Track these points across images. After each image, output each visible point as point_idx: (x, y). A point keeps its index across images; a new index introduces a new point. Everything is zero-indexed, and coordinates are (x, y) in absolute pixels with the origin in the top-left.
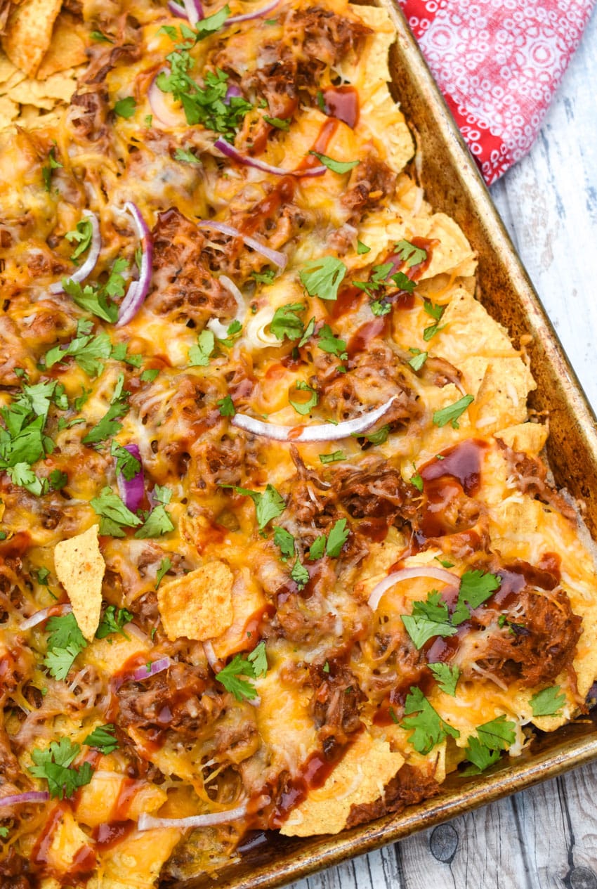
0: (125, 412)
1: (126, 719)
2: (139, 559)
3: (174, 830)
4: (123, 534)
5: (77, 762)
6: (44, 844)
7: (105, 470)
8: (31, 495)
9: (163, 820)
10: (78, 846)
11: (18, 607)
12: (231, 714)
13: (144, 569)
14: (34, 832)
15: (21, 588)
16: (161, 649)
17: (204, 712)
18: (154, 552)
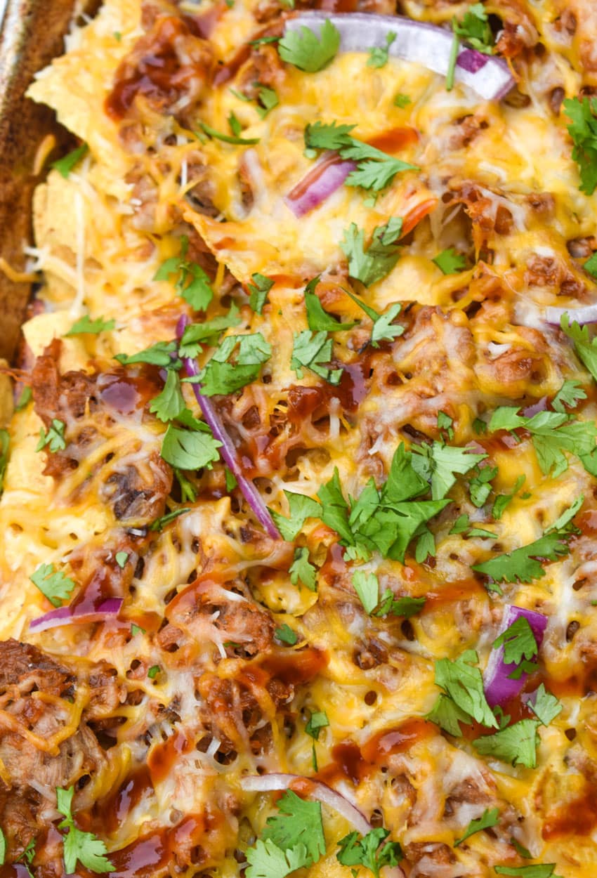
0: (560, 555)
2: (456, 786)
4: (456, 731)
7: (482, 626)
11: (256, 752)
13: (455, 805)
15: (275, 728)
18: (483, 787)
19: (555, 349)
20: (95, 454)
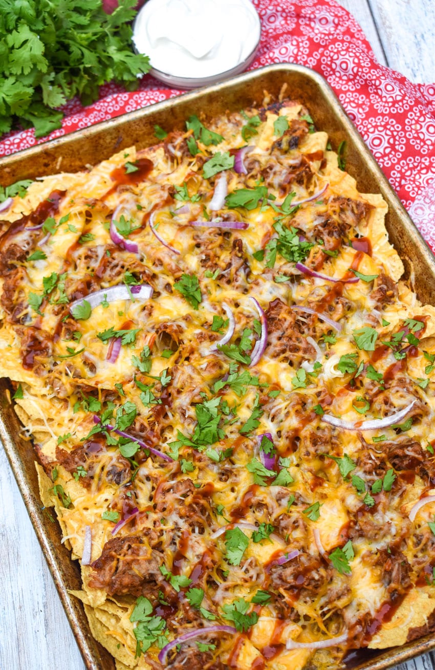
0: (262, 414)
1: (277, 584)
2: (277, 496)
3: (307, 649)
5: (249, 612)
6: (234, 658)
7: (253, 448)
8: (214, 463)
9: (299, 644)
10: (254, 657)
11: (210, 525)
12: (335, 580)
13: (280, 501)
14: (227, 651)
15: (211, 514)
16: (292, 545)
17: (322, 577)
18: (285, 492)
19: (221, 357)
20: (97, 470)
